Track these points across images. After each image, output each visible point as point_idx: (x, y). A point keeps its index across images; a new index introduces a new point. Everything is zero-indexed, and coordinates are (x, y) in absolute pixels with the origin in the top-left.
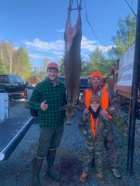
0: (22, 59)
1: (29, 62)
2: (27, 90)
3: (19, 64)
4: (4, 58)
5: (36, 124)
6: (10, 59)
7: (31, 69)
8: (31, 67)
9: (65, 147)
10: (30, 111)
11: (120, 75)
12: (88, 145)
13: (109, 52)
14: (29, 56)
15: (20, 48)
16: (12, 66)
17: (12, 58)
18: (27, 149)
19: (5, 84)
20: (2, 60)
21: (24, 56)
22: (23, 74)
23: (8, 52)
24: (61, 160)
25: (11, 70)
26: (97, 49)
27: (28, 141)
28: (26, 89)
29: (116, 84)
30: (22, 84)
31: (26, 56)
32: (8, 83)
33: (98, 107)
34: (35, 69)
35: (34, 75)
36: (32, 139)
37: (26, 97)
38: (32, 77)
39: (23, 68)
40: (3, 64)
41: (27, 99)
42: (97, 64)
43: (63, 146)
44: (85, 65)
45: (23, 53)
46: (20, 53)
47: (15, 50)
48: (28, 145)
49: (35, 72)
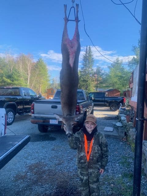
0: (40, 71)
1: (48, 74)
2: (35, 104)
3: (37, 76)
4: (23, 70)
5: (42, 141)
6: (29, 71)
7: (49, 81)
8: (50, 79)
9: (66, 171)
10: (37, 127)
11: (134, 90)
12: (82, 174)
13: (130, 63)
14: (47, 69)
15: (38, 60)
16: (30, 78)
17: (31, 70)
18: (24, 171)
19: (16, 97)
20: (21, 72)
21: (43, 68)
22: (41, 86)
23: (27, 65)
24: (57, 188)
25: (29, 82)
26: (118, 60)
27: (28, 161)
28: (33, 103)
29: (131, 100)
30: (35, 97)
31: (44, 68)
32: (19, 95)
33: (92, 129)
34: (53, 81)
35: (52, 86)
36: (33, 159)
37: (33, 111)
38: (50, 89)
39: (41, 80)
40: (21, 76)
41: (34, 114)
42: (117, 76)
43: (64, 170)
44: (105, 77)
45: (41, 66)
46: (38, 65)
47: (34, 63)
48: (27, 165)
49: (53, 84)
